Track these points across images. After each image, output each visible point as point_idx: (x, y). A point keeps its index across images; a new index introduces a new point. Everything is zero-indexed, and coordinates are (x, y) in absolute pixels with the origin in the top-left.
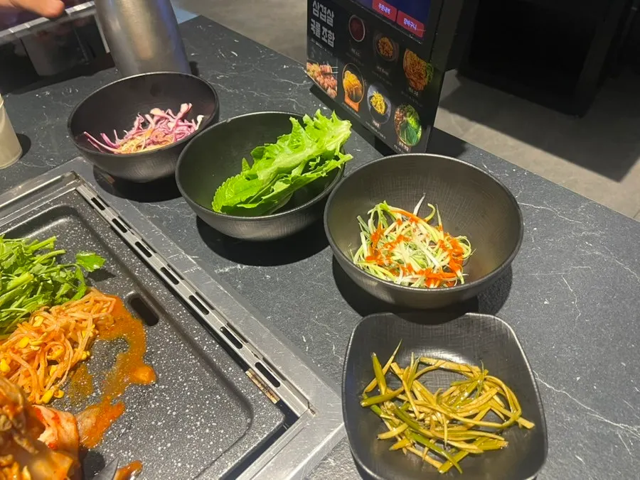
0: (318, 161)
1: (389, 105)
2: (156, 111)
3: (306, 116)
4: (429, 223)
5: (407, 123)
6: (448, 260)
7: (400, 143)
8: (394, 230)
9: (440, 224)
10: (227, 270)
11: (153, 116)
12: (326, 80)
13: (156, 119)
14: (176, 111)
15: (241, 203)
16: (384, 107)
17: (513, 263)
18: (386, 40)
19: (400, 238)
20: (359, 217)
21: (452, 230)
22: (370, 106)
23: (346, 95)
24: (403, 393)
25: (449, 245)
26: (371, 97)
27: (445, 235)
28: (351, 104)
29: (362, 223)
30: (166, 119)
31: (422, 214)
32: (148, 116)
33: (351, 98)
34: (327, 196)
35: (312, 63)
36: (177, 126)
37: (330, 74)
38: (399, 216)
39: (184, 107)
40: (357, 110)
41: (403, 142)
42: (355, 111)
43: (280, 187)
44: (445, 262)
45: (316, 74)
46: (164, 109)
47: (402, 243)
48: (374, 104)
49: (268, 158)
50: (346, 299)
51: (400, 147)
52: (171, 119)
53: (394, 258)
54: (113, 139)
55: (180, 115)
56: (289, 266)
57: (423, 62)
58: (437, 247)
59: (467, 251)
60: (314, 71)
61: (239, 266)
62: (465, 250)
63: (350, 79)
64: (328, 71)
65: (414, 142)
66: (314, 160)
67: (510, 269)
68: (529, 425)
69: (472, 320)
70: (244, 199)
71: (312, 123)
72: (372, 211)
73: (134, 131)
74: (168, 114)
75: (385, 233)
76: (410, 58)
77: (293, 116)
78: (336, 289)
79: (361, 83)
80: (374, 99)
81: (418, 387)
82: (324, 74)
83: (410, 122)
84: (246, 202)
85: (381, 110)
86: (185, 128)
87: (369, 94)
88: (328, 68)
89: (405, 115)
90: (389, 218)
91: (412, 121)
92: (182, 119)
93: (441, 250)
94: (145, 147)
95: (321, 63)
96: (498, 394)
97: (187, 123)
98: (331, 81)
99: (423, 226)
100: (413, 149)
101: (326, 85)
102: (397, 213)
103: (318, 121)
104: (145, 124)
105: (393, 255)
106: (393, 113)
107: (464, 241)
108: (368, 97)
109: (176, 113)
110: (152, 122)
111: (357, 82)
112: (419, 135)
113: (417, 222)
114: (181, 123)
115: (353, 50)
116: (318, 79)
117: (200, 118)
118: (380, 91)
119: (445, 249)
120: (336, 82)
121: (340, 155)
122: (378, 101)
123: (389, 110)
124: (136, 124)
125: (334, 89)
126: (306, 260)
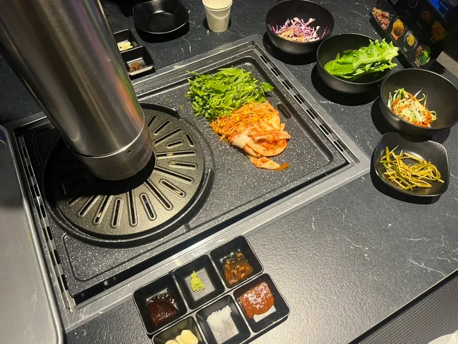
0: (379, 63)
1: (417, 43)
2: (296, 19)
3: (377, 40)
4: (420, 102)
5: (423, 54)
6: (425, 120)
7: (415, 62)
8: (403, 102)
9: (425, 104)
10: (325, 102)
11: (294, 21)
12: (383, 19)
13: (295, 23)
14: (306, 21)
15: (344, 75)
16: (413, 42)
17: (452, 128)
18: (427, 12)
19: (406, 106)
20: (390, 93)
21: (429, 108)
22: (405, 40)
23: (393, 30)
24: (396, 162)
25: (426, 113)
26: (407, 36)
27: (426, 109)
28: (394, 36)
29: (390, 96)
30: (300, 23)
31: (418, 98)
32: (292, 21)
33: (395, 33)
34: (382, 80)
35: (377, 8)
36: (305, 29)
37: (387, 17)
38: (407, 96)
39: (311, 20)
40: (396, 40)
41: (417, 62)
42: (395, 40)
43: (360, 71)
44: (423, 121)
45: (377, 15)
46: (300, 19)
47: (407, 108)
48: (407, 40)
49: (354, 57)
50: (375, 126)
51: (414, 63)
52: (302, 25)
53: (402, 114)
54: (276, 29)
55: (308, 24)
56: (352, 107)
57: (443, 29)
58: (421, 113)
59: (434, 118)
60: (377, 13)
61: (330, 102)
62: (433, 118)
63: (398, 24)
64: (387, 15)
65: (423, 64)
66: (377, 62)
67: (450, 130)
68: (443, 182)
69: (429, 144)
70: (345, 73)
71: (379, 45)
72: (397, 91)
73: (284, 27)
74: (301, 21)
75: (399, 103)
76: (436, 24)
77: (371, 39)
78: (371, 121)
79: (405, 27)
80: (408, 38)
81: (401, 162)
82: (383, 16)
83: (425, 54)
84: (346, 75)
85: (410, 44)
86: (309, 31)
87: (407, 34)
88: (387, 14)
89: (424, 50)
90: (402, 97)
91: (426, 54)
92: (307, 26)
93: (423, 115)
94: (291, 37)
95: (383, 10)
96: (432, 171)
97: (309, 28)
98: (387, 21)
99: (417, 103)
100: (421, 67)
101: (382, 22)
102: (406, 94)
103: (383, 45)
104: (290, 24)
105: (401, 112)
106: (417, 47)
107: (434, 114)
108: (406, 35)
109: (305, 22)
110: (293, 24)
111: (402, 26)
112: (428, 61)
113: (414, 100)
114: (307, 28)
115: (406, 10)
116: (378, 17)
117: (318, 28)
118: (414, 35)
119: (424, 115)
120: (389, 22)
121: (391, 63)
122: (411, 39)
123: (415, 45)
124: (286, 24)
125: (386, 25)
126: (359, 106)
